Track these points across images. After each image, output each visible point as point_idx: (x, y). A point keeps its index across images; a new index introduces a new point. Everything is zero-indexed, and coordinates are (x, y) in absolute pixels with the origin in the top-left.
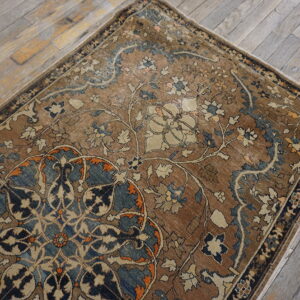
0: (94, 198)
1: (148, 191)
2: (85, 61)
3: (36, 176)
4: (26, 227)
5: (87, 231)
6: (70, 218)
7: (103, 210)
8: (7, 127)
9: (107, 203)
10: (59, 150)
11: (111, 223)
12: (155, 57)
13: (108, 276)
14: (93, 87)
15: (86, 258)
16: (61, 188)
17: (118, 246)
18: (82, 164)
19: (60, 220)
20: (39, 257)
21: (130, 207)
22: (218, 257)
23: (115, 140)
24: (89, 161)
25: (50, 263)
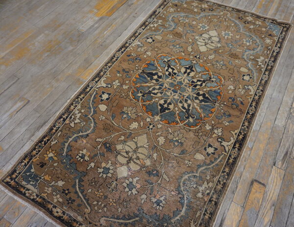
0: (168, 106)
1: (141, 114)
2: (208, 194)
3: (202, 110)
4: (195, 89)
5: (167, 93)
6: (177, 96)
7: (162, 102)
8: (234, 133)
9: (160, 105)
10: (196, 126)
11: (157, 97)
12: (154, 211)
13: (152, 79)
14: (193, 172)
15: (164, 83)
16: (187, 107)
17: (151, 89)
18: (181, 121)
19: (181, 94)
20: (184, 80)
21: (149, 105)
22: (103, 93)
23: (166, 138)
24: (177, 123)
25: (178, 79)
